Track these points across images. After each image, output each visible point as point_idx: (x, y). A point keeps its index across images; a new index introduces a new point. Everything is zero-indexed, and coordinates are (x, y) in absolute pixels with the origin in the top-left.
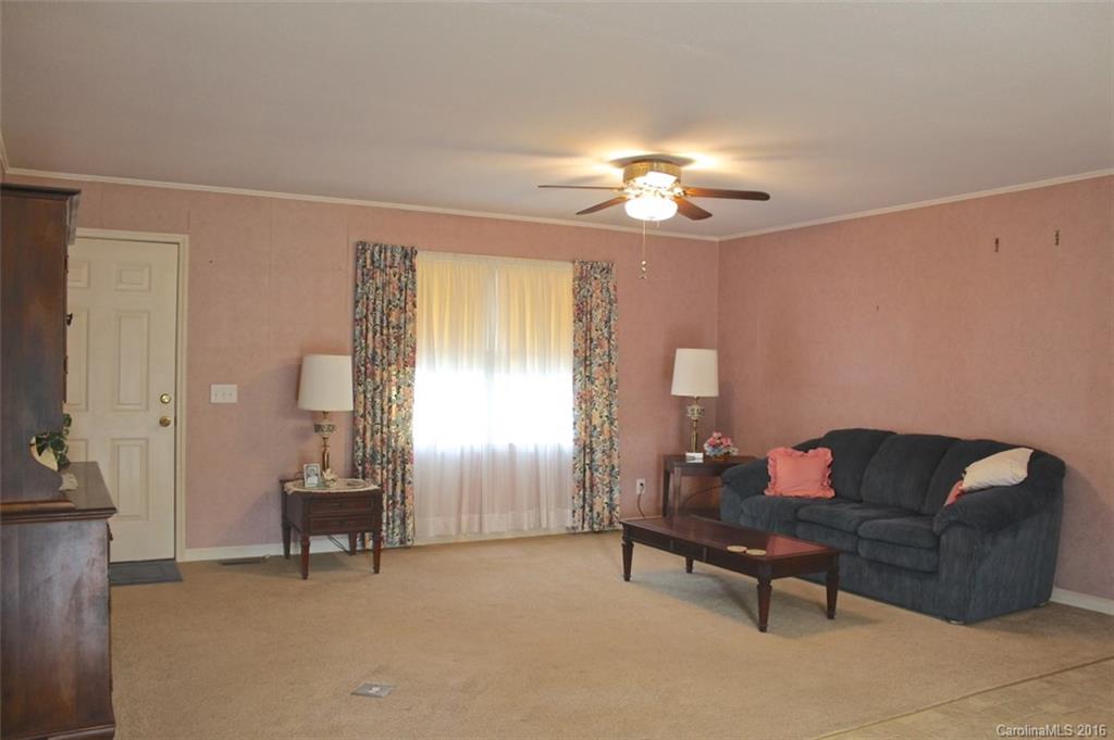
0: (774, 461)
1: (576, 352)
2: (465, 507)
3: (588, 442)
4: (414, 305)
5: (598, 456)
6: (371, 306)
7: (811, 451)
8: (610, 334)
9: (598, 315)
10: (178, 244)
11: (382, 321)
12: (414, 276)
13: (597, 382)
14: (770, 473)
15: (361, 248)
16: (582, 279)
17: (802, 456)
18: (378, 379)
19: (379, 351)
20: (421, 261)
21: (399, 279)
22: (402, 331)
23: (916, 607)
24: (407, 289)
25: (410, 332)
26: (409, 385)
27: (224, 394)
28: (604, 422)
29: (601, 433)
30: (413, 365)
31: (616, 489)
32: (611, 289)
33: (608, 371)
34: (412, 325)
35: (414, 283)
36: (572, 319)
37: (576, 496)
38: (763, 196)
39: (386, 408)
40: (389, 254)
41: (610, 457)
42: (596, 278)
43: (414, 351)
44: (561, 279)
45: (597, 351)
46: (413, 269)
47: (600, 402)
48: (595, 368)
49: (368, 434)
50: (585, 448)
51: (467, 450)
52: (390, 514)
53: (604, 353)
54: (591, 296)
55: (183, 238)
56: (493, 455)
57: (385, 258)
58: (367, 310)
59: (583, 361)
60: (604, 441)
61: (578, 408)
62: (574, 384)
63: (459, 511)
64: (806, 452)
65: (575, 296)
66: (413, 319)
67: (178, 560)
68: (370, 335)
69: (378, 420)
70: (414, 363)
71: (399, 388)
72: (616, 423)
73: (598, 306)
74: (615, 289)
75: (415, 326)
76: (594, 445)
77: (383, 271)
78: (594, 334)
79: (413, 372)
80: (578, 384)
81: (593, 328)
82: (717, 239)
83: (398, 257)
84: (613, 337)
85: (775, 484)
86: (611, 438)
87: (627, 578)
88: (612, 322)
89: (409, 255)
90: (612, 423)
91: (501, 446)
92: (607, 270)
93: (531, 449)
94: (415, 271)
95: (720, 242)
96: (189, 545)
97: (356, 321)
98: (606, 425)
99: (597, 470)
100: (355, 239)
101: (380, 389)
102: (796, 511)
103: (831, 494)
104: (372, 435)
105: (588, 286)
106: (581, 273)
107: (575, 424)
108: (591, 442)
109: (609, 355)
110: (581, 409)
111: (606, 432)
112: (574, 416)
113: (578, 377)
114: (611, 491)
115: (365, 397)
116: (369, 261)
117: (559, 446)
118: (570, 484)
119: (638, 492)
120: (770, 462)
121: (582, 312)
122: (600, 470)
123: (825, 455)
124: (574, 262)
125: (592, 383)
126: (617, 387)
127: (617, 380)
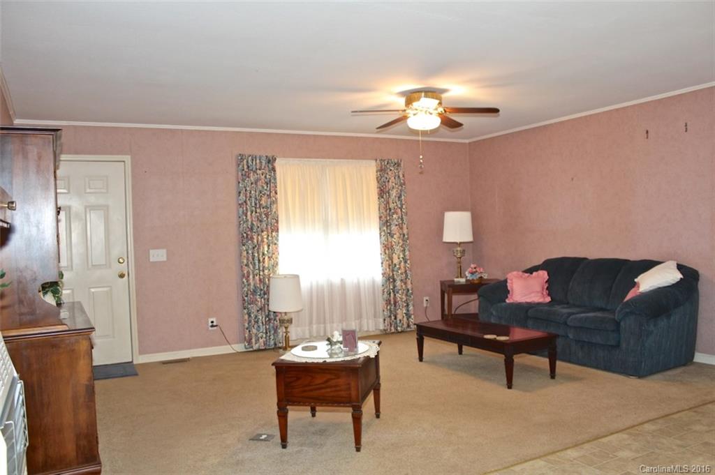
0: (511, 280)
1: (380, 217)
2: (314, 321)
3: (391, 274)
4: (276, 193)
5: (398, 283)
6: (248, 195)
7: (534, 273)
8: (402, 205)
9: (394, 193)
10: (124, 161)
11: (256, 204)
12: (275, 174)
13: (395, 236)
14: (509, 288)
15: (241, 158)
16: (382, 170)
17: (528, 276)
18: (255, 241)
19: (255, 223)
20: (279, 164)
21: (266, 177)
22: (269, 210)
23: (607, 368)
24: (271, 182)
25: (274, 210)
26: (275, 244)
27: (158, 255)
28: (401, 261)
29: (400, 268)
30: (277, 231)
31: (411, 304)
32: (401, 176)
33: (402, 228)
34: (275, 206)
35: (275, 179)
36: (377, 197)
37: (385, 310)
38: (495, 111)
39: (261, 260)
40: (258, 161)
41: (405, 283)
42: (391, 170)
43: (277, 222)
44: (368, 171)
45: (394, 216)
46: (274, 170)
47: (397, 249)
48: (393, 227)
49: (251, 277)
50: (390, 279)
51: (314, 284)
52: (268, 327)
53: (399, 217)
54: (389, 181)
55: (128, 158)
56: (331, 286)
57: (256, 163)
58: (246, 197)
59: (385, 223)
60: (402, 274)
61: (383, 254)
62: (380, 238)
63: (311, 323)
64: (531, 273)
65: (378, 182)
66: (275, 202)
67: (135, 362)
68: (249, 213)
69: (257, 267)
70: (278, 229)
71: (269, 246)
72: (408, 262)
73: (393, 188)
74: (403, 176)
75: (277, 207)
76: (395, 277)
77: (255, 172)
78: (392, 206)
79: (278, 235)
80: (383, 238)
81: (391, 201)
82: (467, 141)
83: (264, 162)
84: (404, 207)
85: (512, 295)
86: (406, 271)
87: (421, 359)
88: (403, 197)
89: (271, 161)
90: (406, 262)
91: (336, 281)
92: (398, 165)
93: (355, 281)
94: (275, 171)
95: (470, 143)
96: (142, 352)
97: (240, 205)
98: (402, 263)
99: (398, 292)
100: (236, 152)
101: (257, 247)
102: (527, 311)
103: (548, 299)
104: (254, 277)
105: (386, 175)
106: (381, 167)
107: (382, 263)
108: (393, 275)
109: (402, 219)
110: (386, 253)
111: (402, 267)
112: (382, 258)
113: (383, 234)
114: (408, 305)
115: (247, 253)
116: (245, 167)
117: (373, 278)
118: (381, 303)
119: (425, 305)
120: (509, 281)
121: (383, 192)
122: (400, 292)
123: (544, 275)
124: (376, 160)
125: (392, 237)
126: (408, 239)
127: (408, 234)
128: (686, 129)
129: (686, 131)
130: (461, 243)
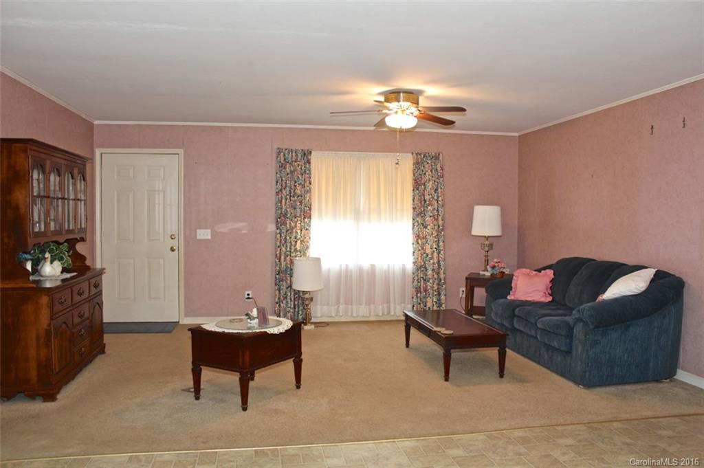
0: (518, 277)
1: (414, 209)
2: (342, 300)
3: (422, 264)
4: (310, 184)
5: (430, 272)
6: (284, 185)
7: (543, 271)
8: (438, 197)
9: (430, 185)
10: (178, 154)
11: (290, 193)
12: (310, 166)
13: (429, 227)
14: (513, 285)
15: (279, 151)
16: (417, 164)
17: (536, 274)
18: (288, 226)
19: (288, 210)
20: (314, 158)
21: (301, 168)
22: (303, 198)
24: (307, 172)
25: (308, 198)
26: (307, 229)
27: (204, 234)
28: (434, 251)
29: (432, 258)
30: (310, 217)
31: (443, 293)
32: (439, 169)
33: (437, 220)
34: (309, 195)
35: (309, 170)
36: (412, 189)
37: (415, 297)
39: (293, 243)
40: (294, 154)
41: (438, 273)
42: (428, 163)
43: (310, 209)
44: (407, 163)
45: (429, 207)
46: (309, 162)
47: (431, 240)
48: (428, 218)
49: (282, 257)
50: (420, 268)
51: (343, 268)
52: (296, 303)
53: (434, 209)
54: (425, 174)
55: (181, 151)
56: (361, 271)
57: (292, 156)
58: (282, 186)
59: (419, 212)
60: (434, 263)
61: (415, 243)
62: (413, 228)
63: (338, 303)
64: (540, 272)
65: (414, 174)
66: (309, 191)
67: (181, 323)
68: (283, 201)
69: (288, 249)
70: (310, 216)
71: (301, 231)
72: (442, 252)
73: (429, 180)
74: (442, 169)
75: (311, 195)
76: (427, 266)
77: (291, 164)
78: (427, 197)
79: (310, 221)
80: (416, 228)
81: (426, 193)
82: (516, 134)
83: (300, 156)
84: (440, 199)
85: (515, 292)
86: (439, 261)
87: (407, 345)
88: (439, 190)
89: (306, 154)
90: (439, 253)
91: (366, 265)
92: (436, 158)
93: (385, 267)
94: (310, 163)
95: (519, 136)
96: (187, 315)
97: (277, 193)
98: (435, 254)
99: (429, 281)
100: (276, 147)
101: (291, 230)
103: (550, 299)
104: (285, 258)
105: (422, 168)
106: (418, 159)
107: (414, 252)
108: (425, 263)
109: (438, 211)
110: (418, 243)
111: (435, 258)
112: (414, 248)
113: (416, 224)
114: (439, 294)
115: (281, 236)
116: (282, 159)
117: (404, 265)
118: (410, 290)
119: (461, 295)
120: (514, 278)
121: (417, 184)
122: (431, 281)
123: (550, 273)
124: (413, 153)
125: (426, 227)
126: (443, 230)
127: (443, 226)
128: (684, 124)
129: (684, 127)
130: (489, 237)
